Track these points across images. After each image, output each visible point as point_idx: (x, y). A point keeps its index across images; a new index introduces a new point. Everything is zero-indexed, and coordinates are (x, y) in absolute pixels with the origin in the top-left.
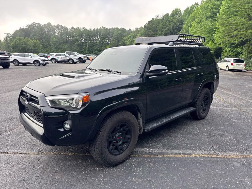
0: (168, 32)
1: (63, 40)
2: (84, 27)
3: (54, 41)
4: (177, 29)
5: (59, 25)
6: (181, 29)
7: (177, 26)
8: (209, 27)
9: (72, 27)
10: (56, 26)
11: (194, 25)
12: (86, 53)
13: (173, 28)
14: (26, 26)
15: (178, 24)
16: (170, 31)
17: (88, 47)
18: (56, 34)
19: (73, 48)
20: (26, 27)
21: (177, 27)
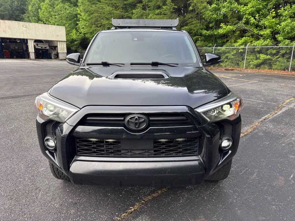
0: (5, 13)
4: (18, 10)
6: (25, 11)
7: (17, 7)
8: (70, 12)
11: (45, 8)
13: (12, 9)
15: (18, 4)
16: (9, 13)
21: (19, 8)
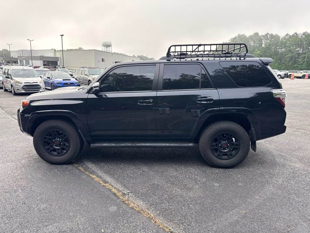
1: (270, 52)
2: (306, 32)
3: (258, 54)
5: (268, 34)
9: (287, 34)
10: (264, 36)
12: (302, 68)
14: (230, 39)
17: (306, 59)
18: (263, 45)
19: (283, 63)
20: (229, 41)
